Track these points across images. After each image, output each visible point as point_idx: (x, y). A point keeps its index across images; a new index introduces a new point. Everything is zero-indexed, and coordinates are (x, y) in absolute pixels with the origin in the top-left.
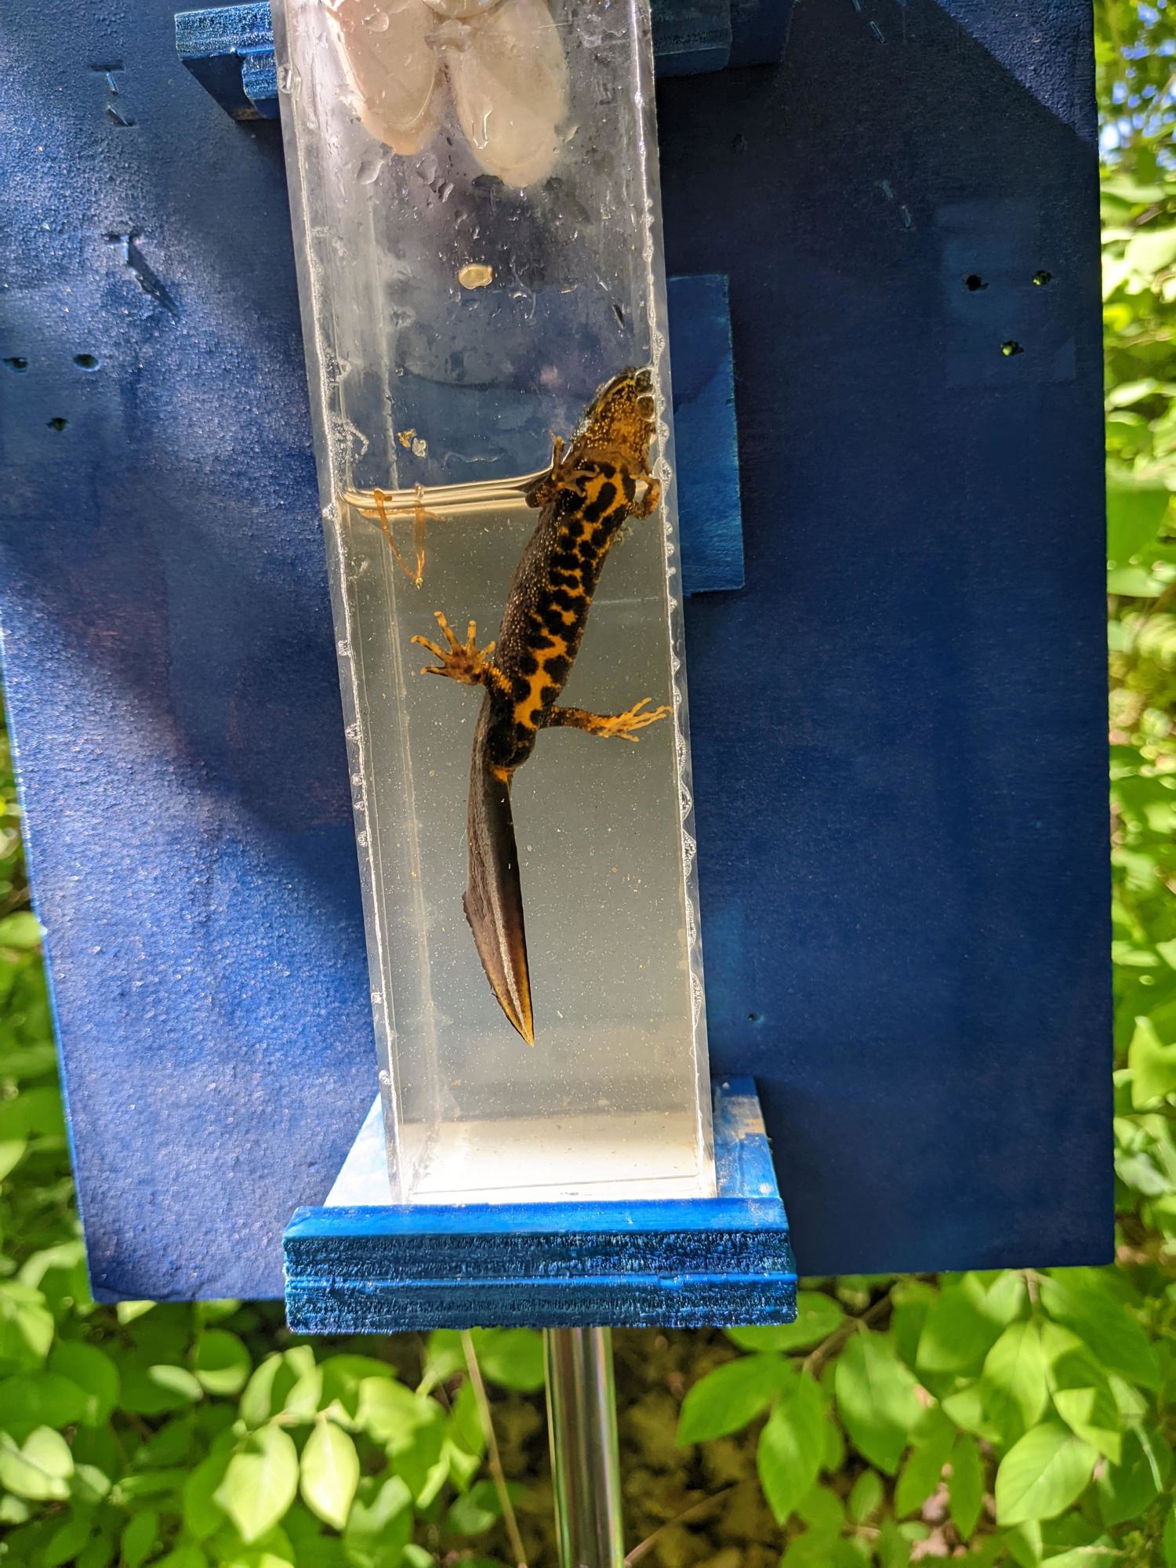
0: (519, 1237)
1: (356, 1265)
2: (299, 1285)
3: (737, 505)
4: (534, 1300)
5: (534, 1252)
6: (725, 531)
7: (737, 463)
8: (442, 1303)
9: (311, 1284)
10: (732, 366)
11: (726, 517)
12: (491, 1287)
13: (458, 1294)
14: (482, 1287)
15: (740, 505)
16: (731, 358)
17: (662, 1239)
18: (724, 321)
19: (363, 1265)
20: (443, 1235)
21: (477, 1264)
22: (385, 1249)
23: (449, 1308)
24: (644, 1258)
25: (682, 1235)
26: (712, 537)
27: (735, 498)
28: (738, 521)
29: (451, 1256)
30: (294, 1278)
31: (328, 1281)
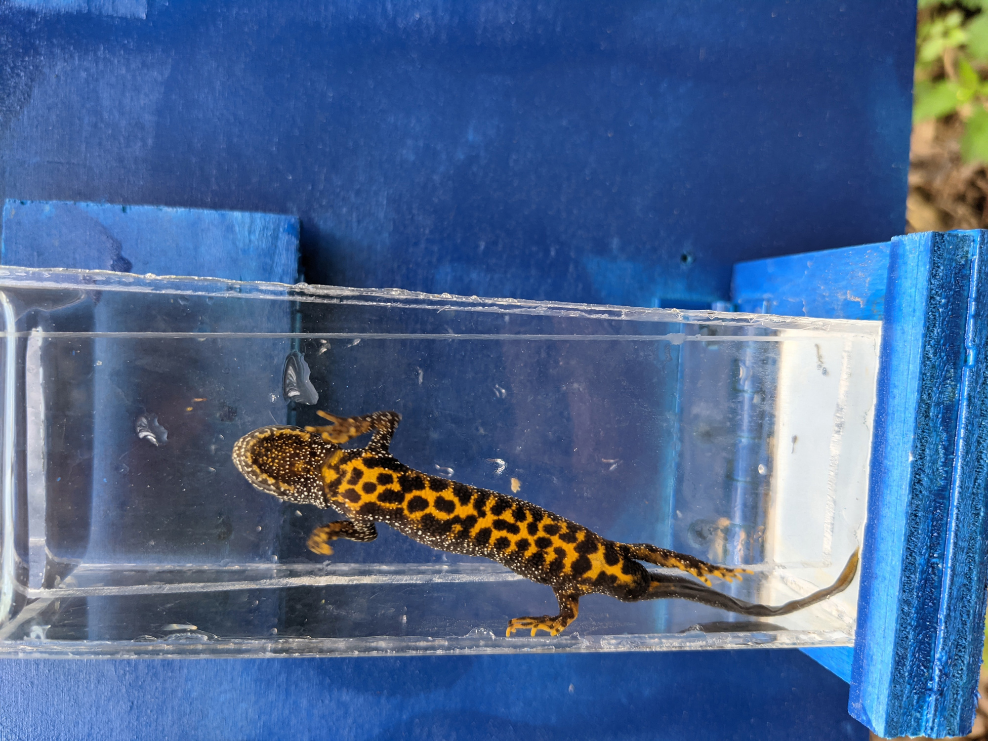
0: (911, 503)
1: (919, 667)
2: (930, 724)
3: (223, 215)
4: (973, 493)
5: (926, 489)
6: (246, 228)
7: (181, 210)
8: (964, 585)
9: (933, 712)
10: (92, 204)
11: (233, 226)
12: (956, 535)
13: (959, 569)
14: (955, 544)
15: (223, 212)
16: (83, 204)
17: (928, 358)
18: (48, 208)
19: (920, 661)
20: (901, 578)
21: (932, 548)
22: (907, 637)
23: (970, 579)
24: (946, 378)
25: (928, 339)
26: (250, 241)
27: (217, 216)
28: (237, 214)
29: (922, 572)
30: (923, 729)
31: (930, 696)
